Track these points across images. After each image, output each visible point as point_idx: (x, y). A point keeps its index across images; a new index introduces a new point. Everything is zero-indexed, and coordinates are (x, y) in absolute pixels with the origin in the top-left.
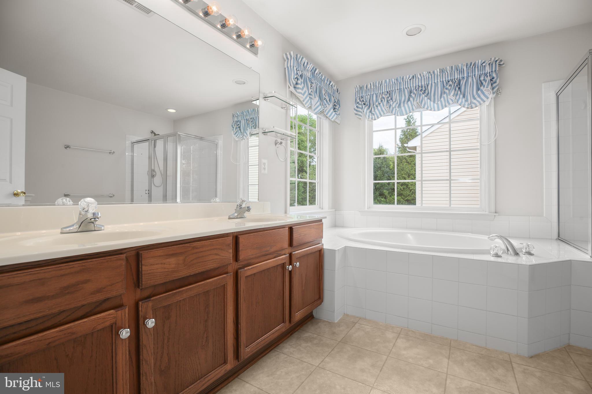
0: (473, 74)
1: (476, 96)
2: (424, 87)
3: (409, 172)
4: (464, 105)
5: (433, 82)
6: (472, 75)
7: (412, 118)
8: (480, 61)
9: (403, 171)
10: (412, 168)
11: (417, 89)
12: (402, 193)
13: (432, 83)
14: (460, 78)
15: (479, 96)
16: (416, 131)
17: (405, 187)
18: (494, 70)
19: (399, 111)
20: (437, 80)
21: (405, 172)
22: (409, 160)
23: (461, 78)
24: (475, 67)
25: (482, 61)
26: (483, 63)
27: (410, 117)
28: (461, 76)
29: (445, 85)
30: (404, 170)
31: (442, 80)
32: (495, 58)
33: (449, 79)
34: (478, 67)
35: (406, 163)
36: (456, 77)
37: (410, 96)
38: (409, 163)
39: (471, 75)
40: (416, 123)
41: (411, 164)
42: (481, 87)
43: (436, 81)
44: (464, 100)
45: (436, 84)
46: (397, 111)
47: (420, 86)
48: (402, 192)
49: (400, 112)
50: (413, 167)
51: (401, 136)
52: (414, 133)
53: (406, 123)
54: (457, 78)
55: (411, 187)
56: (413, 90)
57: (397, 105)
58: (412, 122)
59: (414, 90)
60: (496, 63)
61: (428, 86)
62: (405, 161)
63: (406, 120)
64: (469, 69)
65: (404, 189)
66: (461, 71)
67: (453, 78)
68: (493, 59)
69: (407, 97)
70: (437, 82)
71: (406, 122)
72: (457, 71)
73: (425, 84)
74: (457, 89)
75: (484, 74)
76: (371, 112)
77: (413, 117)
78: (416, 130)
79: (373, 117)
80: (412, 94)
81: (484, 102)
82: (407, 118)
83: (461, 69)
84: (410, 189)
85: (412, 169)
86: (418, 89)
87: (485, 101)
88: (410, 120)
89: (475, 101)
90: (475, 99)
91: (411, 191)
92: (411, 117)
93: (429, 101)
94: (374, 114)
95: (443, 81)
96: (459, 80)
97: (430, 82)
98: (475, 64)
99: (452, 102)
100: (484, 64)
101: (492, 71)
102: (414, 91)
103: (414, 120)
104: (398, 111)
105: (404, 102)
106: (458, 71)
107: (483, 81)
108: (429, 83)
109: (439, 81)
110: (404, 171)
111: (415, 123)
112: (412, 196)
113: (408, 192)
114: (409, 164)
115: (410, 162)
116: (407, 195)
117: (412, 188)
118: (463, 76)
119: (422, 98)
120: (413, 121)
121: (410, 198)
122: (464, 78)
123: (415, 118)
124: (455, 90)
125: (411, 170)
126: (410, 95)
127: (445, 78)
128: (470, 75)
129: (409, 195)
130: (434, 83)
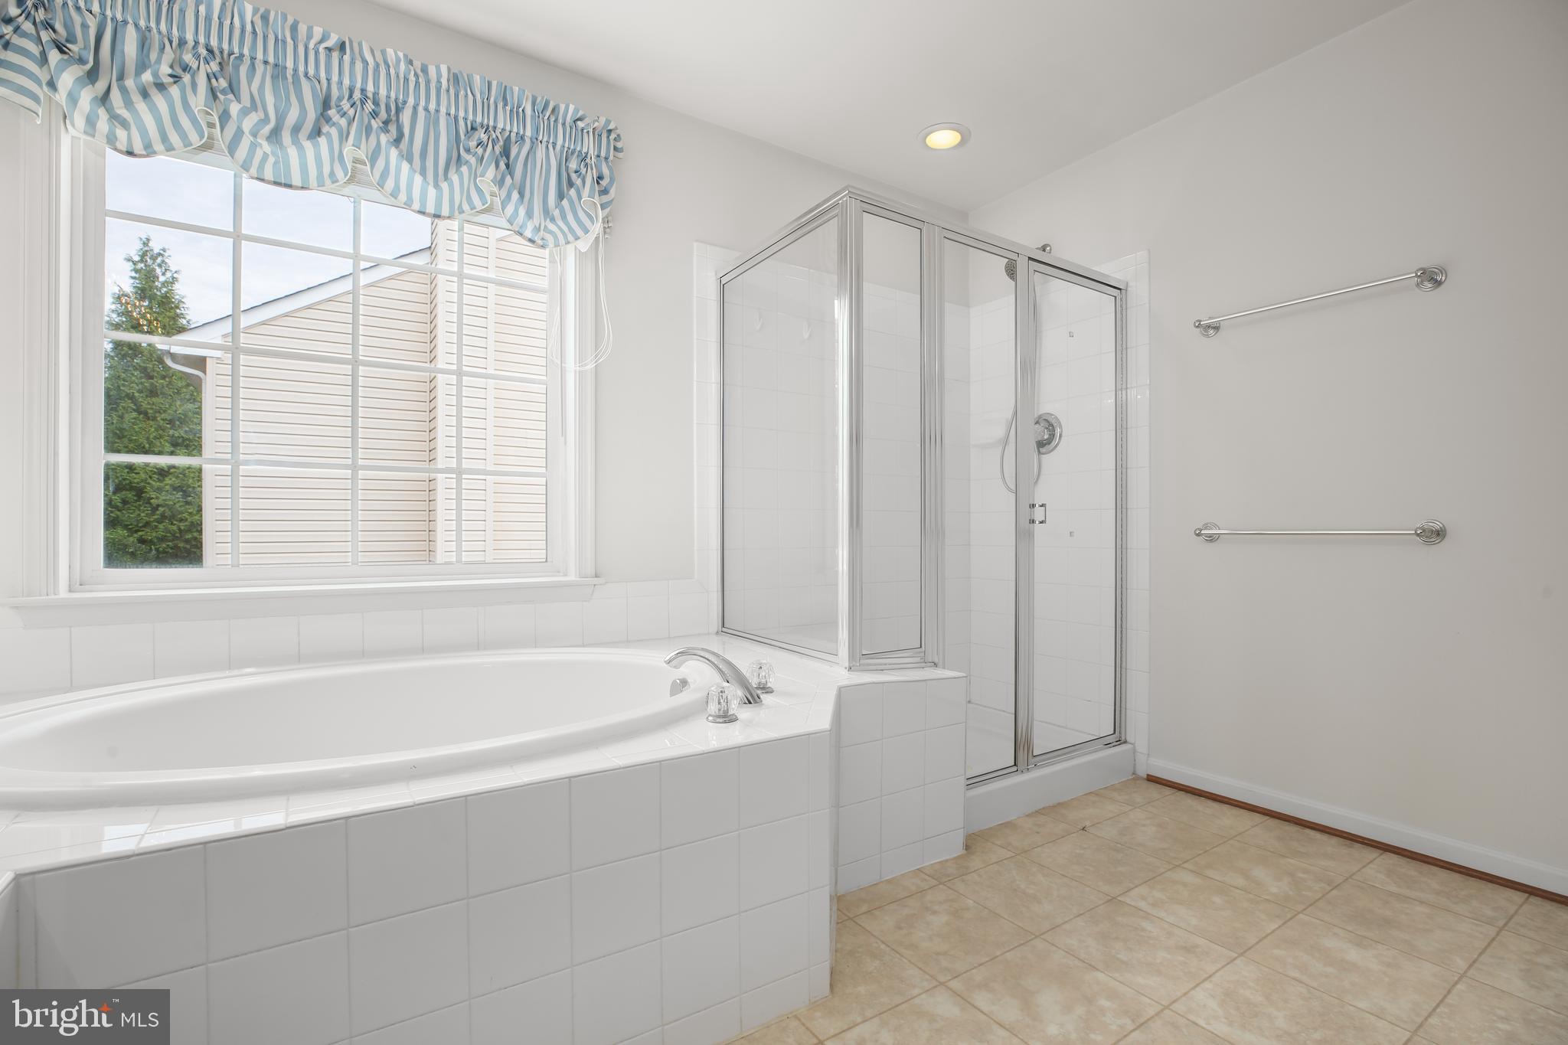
0: (551, 141)
1: (556, 213)
2: (383, 107)
3: (147, 446)
4: (521, 227)
5: (422, 103)
6: (548, 142)
7: (160, 266)
8: (572, 108)
9: (119, 438)
10: (161, 432)
11: (358, 103)
12: (118, 517)
13: (418, 105)
14: (510, 132)
15: (564, 217)
16: (178, 311)
17: (130, 495)
18: (603, 154)
19: (271, 160)
20: (438, 104)
21: (132, 445)
22: (145, 405)
23: (513, 135)
24: (556, 121)
25: (576, 110)
26: (579, 119)
27: (154, 258)
28: (515, 130)
29: (462, 137)
30: (124, 437)
31: (453, 112)
32: (608, 122)
33: (479, 119)
34: (564, 124)
35: (134, 414)
36: (502, 127)
37: (323, 116)
38: (146, 413)
39: (545, 139)
40: (176, 286)
41: (154, 419)
42: (568, 190)
43: (432, 106)
44: (522, 212)
45: (432, 120)
46: (259, 154)
47: (370, 95)
48: (118, 513)
49: (276, 163)
50: (163, 430)
51: (114, 316)
52: (169, 317)
53: (134, 274)
54: (503, 130)
55: (157, 498)
56: (340, 99)
57: (267, 130)
58: (162, 279)
59: (345, 101)
60: (608, 137)
61: (398, 110)
62: (132, 405)
63: (135, 263)
64: (539, 117)
65: (124, 502)
66: (517, 112)
67: (491, 123)
68: (603, 120)
69: (312, 115)
70: (437, 111)
71: (136, 271)
72: (505, 104)
73: (388, 97)
74: (502, 165)
75: (578, 156)
76: (104, 98)
77: (163, 261)
78: (177, 307)
79: (121, 134)
80: (332, 112)
81: (576, 239)
82: (141, 261)
83: (519, 107)
84: (150, 504)
85: (161, 437)
86: (363, 103)
87: (579, 238)
88: (154, 270)
89: (551, 227)
90: (553, 220)
91: (155, 509)
92: (159, 260)
93: (405, 166)
94: (124, 124)
95: (456, 118)
96: (507, 138)
97: (411, 101)
98: (556, 111)
99: (480, 204)
100: (580, 124)
101: (598, 156)
102: (345, 105)
103: (168, 274)
104: (265, 156)
105: (296, 130)
106: (508, 108)
107: (574, 176)
108: (405, 103)
109: (443, 110)
110: (126, 440)
111: (172, 283)
112: (161, 526)
113: (143, 515)
114: (148, 419)
115: (150, 411)
116: (140, 525)
117: (160, 502)
118: (521, 133)
119: (375, 144)
120: (164, 274)
121: (154, 534)
122: (522, 138)
123: (173, 268)
124: (497, 166)
125: (155, 438)
126: (322, 114)
127: (466, 111)
128: (540, 138)
129: (147, 524)
130: (426, 109)
